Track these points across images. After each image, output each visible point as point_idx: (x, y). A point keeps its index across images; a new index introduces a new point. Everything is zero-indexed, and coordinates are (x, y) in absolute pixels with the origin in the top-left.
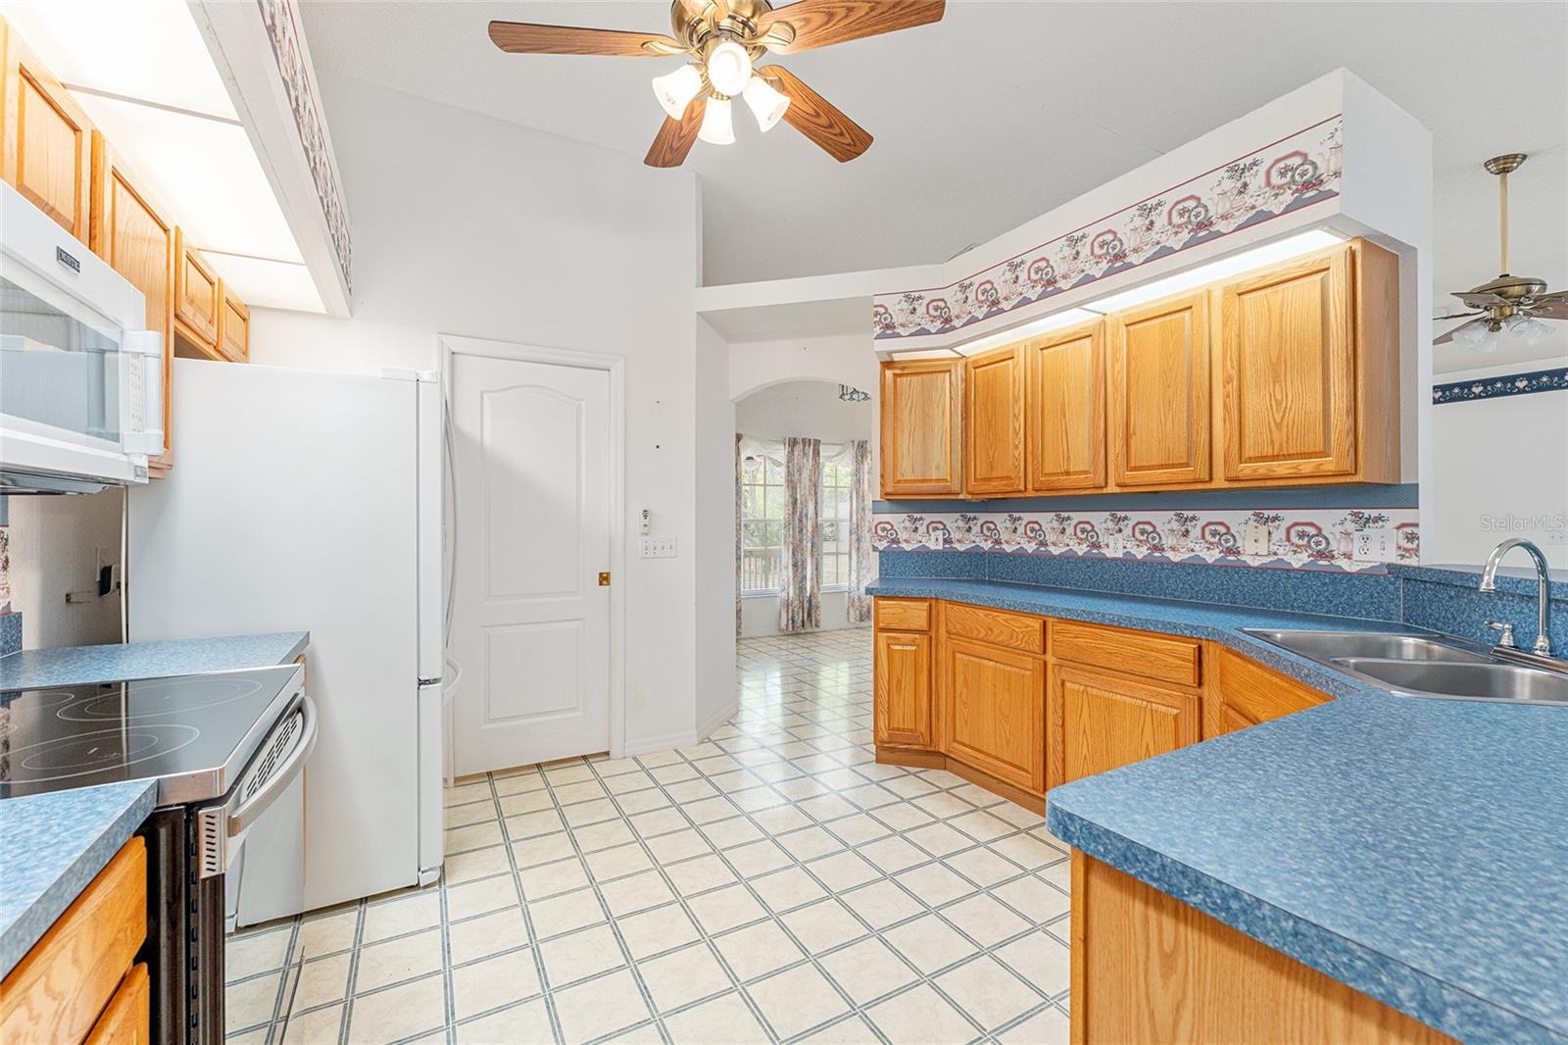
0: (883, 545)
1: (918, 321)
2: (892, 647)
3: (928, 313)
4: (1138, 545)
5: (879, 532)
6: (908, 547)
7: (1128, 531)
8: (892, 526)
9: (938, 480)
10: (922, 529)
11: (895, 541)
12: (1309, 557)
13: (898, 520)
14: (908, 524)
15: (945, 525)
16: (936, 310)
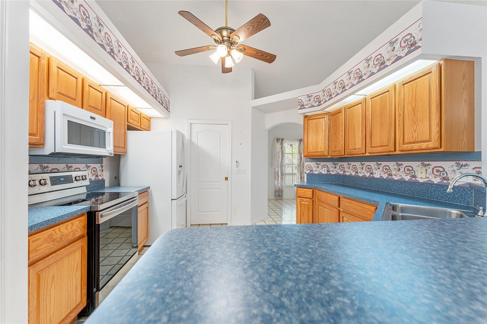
0: (308, 172)
1: (311, 103)
2: (302, 202)
3: (314, 100)
4: (384, 174)
5: (307, 168)
6: (316, 173)
7: (381, 169)
8: (311, 166)
9: (321, 152)
10: (320, 167)
11: (312, 171)
12: (440, 179)
13: (313, 164)
14: (316, 165)
15: (327, 166)
16: (317, 99)
